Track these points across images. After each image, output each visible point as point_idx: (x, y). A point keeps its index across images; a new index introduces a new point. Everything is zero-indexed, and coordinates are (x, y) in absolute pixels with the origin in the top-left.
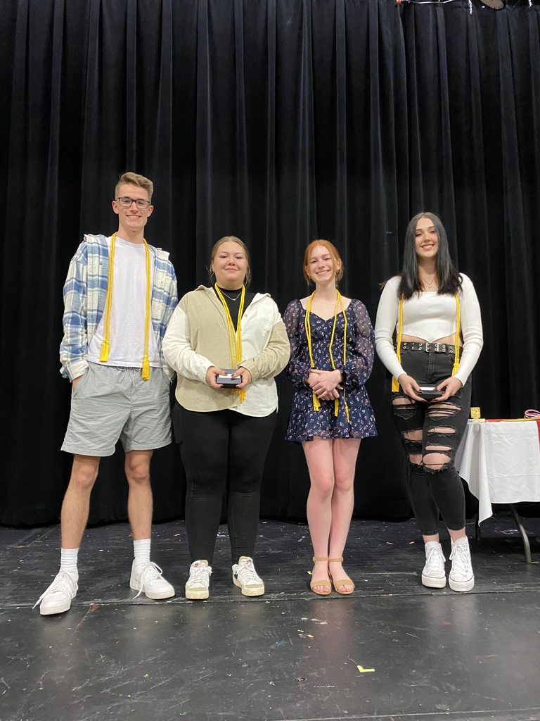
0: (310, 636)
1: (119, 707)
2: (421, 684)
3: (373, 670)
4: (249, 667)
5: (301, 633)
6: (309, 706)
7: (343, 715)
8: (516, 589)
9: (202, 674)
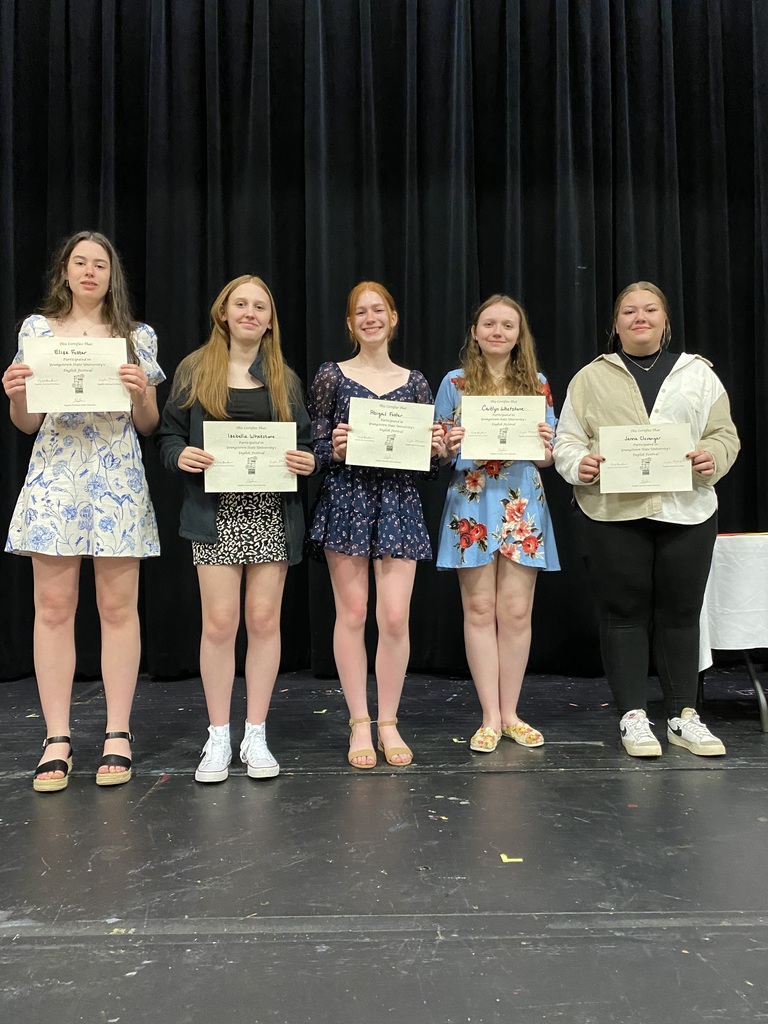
0: (444, 818)
1: (184, 894)
2: (583, 878)
3: (521, 860)
4: (357, 852)
5: (432, 814)
6: (429, 900)
7: (472, 911)
8: (739, 765)
9: (295, 860)
